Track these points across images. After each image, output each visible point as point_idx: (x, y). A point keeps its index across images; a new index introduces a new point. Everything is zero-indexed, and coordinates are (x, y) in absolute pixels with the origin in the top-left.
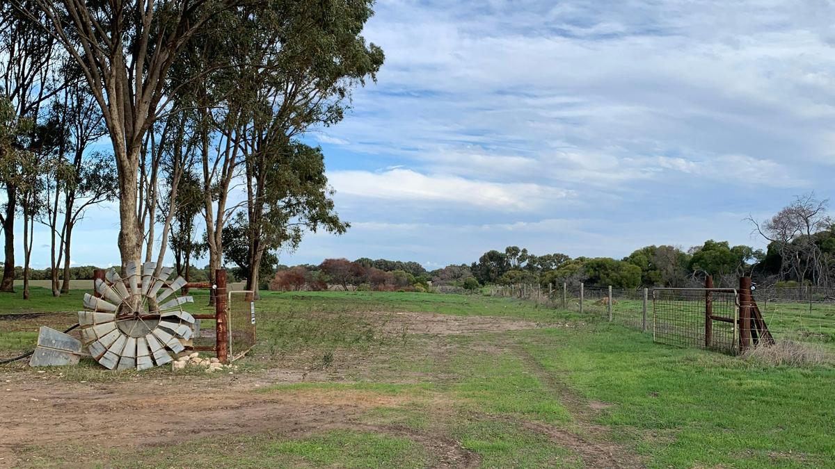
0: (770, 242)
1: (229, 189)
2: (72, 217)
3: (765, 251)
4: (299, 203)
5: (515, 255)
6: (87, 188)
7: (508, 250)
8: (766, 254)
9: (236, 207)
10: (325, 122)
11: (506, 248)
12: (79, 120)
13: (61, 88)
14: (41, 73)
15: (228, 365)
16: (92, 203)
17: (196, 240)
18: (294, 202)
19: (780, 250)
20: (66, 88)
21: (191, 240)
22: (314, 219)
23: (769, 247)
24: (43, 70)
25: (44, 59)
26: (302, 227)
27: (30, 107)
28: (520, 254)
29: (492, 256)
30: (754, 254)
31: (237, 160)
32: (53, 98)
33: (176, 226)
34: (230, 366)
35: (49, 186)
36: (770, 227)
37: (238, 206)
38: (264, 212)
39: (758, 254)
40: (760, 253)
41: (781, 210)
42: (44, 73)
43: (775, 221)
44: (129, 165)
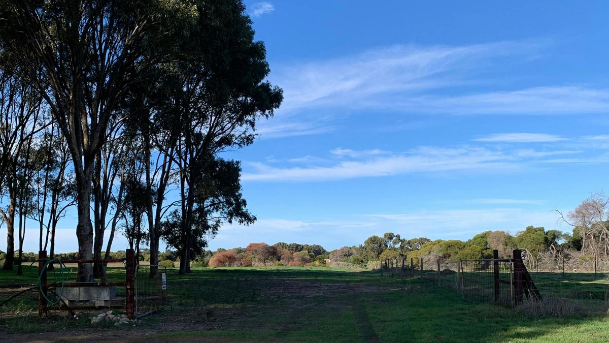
0: (574, 227)
1: (165, 192)
2: (57, 215)
3: (571, 234)
4: (220, 202)
5: (391, 239)
6: (68, 194)
7: (385, 236)
8: (572, 236)
9: (170, 206)
10: (239, 145)
11: (384, 234)
12: (63, 146)
13: (49, 124)
14: (35, 114)
15: (134, 319)
16: (72, 205)
17: (144, 230)
18: (216, 201)
19: (582, 233)
20: (52, 124)
21: (141, 230)
22: (231, 214)
23: (574, 231)
24: (36, 111)
25: (37, 105)
26: (222, 220)
27: (27, 138)
28: (394, 238)
29: (374, 240)
30: (563, 236)
31: (172, 172)
32: (43, 131)
33: (130, 220)
34: (136, 320)
35: (39, 193)
36: (573, 216)
37: (172, 205)
38: (194, 209)
39: (566, 236)
40: (567, 235)
41: (581, 204)
42: (36, 114)
43: (577, 212)
44: (84, 176)
